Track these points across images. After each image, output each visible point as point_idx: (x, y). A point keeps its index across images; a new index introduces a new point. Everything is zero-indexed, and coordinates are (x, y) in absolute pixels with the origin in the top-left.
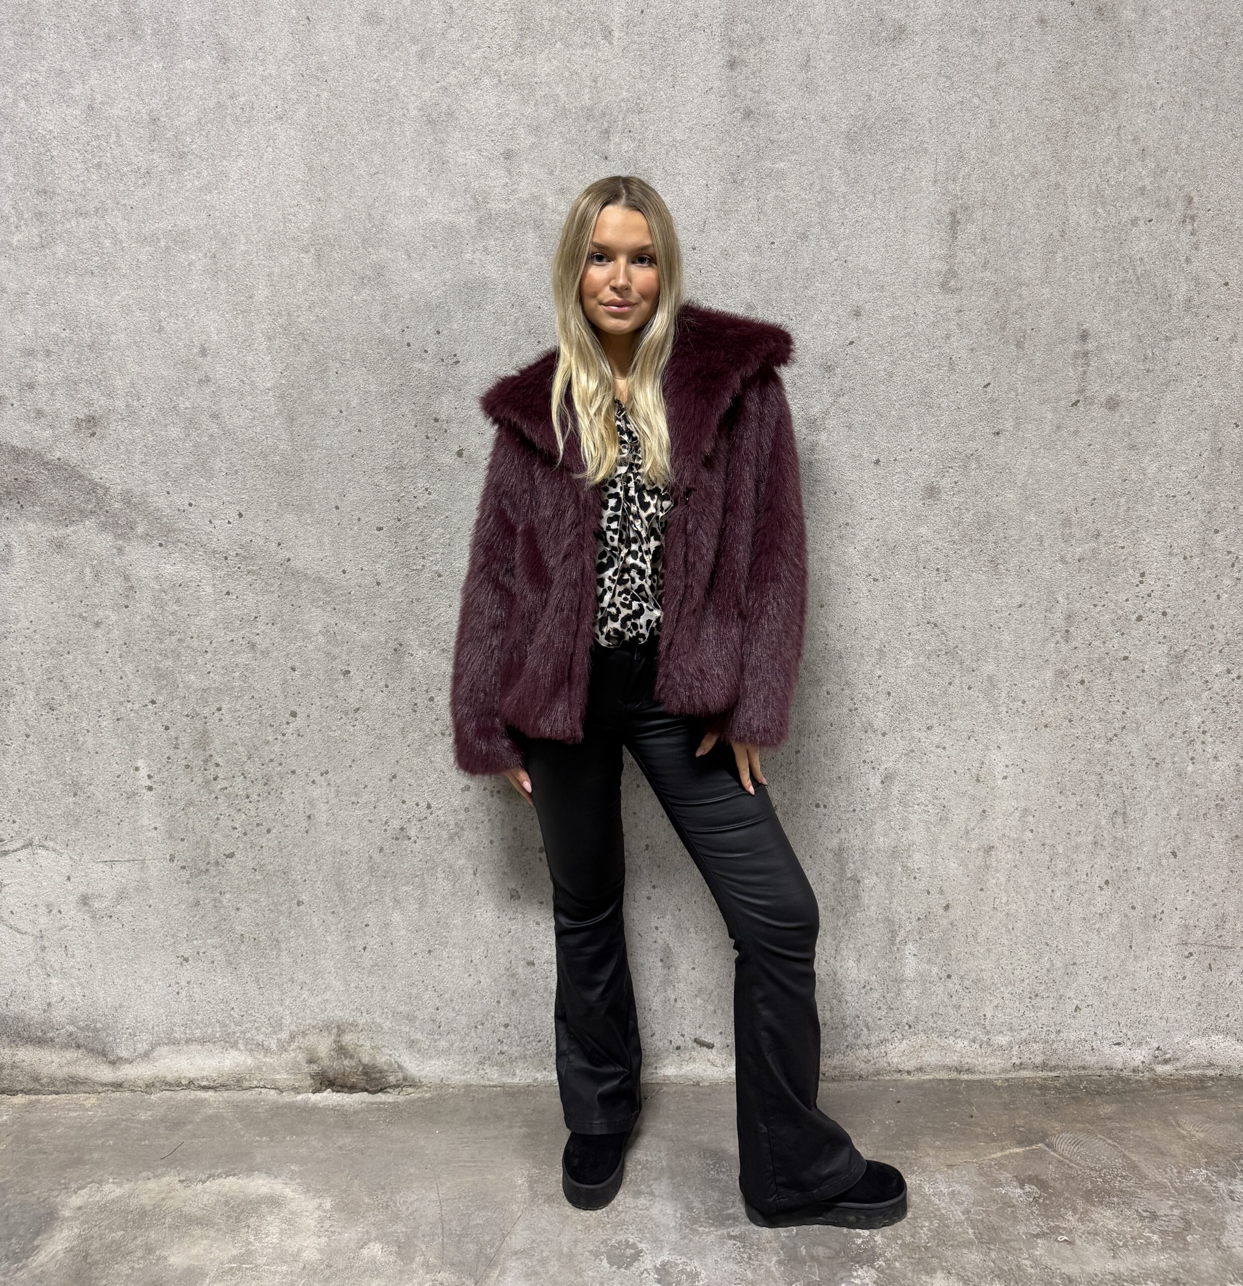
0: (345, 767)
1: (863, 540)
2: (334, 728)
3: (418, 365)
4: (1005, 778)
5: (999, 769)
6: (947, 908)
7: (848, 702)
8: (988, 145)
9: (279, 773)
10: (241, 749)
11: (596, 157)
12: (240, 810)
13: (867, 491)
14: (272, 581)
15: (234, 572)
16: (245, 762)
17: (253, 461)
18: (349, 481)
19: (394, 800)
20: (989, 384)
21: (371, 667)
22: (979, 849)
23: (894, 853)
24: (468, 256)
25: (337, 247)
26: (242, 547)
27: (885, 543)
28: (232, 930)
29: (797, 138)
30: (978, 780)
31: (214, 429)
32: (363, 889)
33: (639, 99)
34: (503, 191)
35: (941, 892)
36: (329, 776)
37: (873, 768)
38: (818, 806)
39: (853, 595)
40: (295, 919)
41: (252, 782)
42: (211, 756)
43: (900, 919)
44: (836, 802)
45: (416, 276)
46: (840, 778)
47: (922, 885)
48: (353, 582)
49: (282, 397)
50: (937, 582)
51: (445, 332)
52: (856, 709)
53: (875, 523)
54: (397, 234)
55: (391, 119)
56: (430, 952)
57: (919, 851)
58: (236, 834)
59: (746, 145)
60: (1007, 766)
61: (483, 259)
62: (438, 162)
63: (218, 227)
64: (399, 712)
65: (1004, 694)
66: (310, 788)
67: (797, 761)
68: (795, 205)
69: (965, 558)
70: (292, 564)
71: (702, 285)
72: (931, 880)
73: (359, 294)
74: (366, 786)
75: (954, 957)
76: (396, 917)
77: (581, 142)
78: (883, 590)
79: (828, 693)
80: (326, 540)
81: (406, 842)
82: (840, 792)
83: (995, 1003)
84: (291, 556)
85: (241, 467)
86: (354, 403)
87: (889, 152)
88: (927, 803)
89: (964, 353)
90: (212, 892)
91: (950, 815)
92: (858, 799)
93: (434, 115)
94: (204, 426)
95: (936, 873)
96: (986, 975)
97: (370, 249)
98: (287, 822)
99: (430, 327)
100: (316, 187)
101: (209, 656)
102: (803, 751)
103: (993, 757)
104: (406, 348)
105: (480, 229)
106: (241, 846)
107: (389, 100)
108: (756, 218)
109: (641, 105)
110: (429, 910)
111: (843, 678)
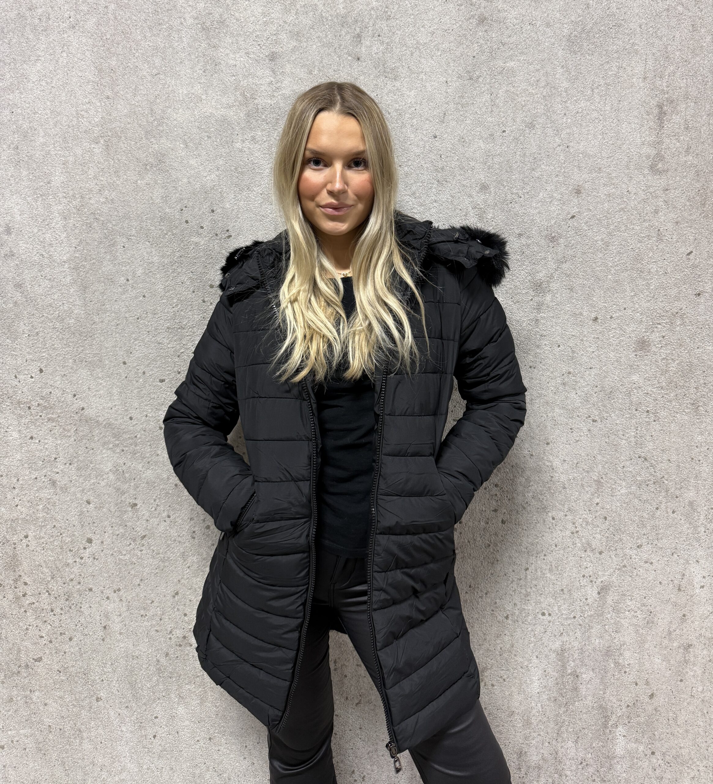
0: (134, 585)
1: (584, 387)
2: (124, 553)
3: (195, 239)
4: (702, 587)
5: (698, 580)
6: (652, 696)
7: (570, 526)
8: (691, 46)
9: (79, 590)
10: (45, 570)
11: (350, 58)
12: (45, 621)
13: (587, 344)
14: (69, 427)
15: (36, 420)
16: (49, 582)
17: (51, 324)
18: (135, 340)
19: (177, 613)
20: (692, 252)
21: (155, 500)
22: (679, 647)
23: (608, 653)
24: (238, 145)
25: (123, 138)
26: (42, 398)
27: (603, 389)
28: (41, 722)
29: (525, 41)
30: (679, 590)
31: (18, 296)
32: (152, 687)
33: (387, 8)
34: (268, 89)
35: (647, 683)
36: (121, 593)
37: (591, 581)
38: (543, 614)
39: (575, 434)
40: (95, 713)
41: (56, 598)
42: (20, 576)
43: (612, 706)
44: (559, 610)
45: (193, 162)
46: (562, 590)
47: (631, 678)
48: (138, 428)
49: (76, 268)
50: (647, 422)
51: (219, 210)
52: (577, 532)
53: (594, 371)
54: (175, 126)
55: (171, 28)
56: (210, 739)
57: (629, 649)
58: (43, 641)
59: (481, 46)
60: (704, 577)
61: (251, 147)
62: (211, 64)
63: (20, 122)
64: (180, 539)
65: (702, 517)
66: (105, 603)
67: (526, 576)
68: (524, 99)
69: (670, 401)
70: (86, 412)
71: (442, 169)
72: (638, 674)
73: (143, 179)
74: (153, 602)
75: (657, 737)
76: (181, 710)
77: (336, 45)
78: (601, 429)
79: (553, 519)
80: (115, 391)
81: (188, 648)
82: (562, 602)
83: (692, 775)
84: (85, 406)
85: (41, 329)
86: (140, 272)
87: (604, 53)
88: (636, 609)
89: (670, 226)
90: (23, 690)
91: (656, 619)
92: (578, 608)
93: (208, 24)
94: (9, 295)
95: (643, 668)
96: (684, 752)
97: (152, 140)
98: (86, 631)
99: (206, 207)
100: (105, 86)
101: (16, 491)
102: (532, 568)
103: (692, 570)
104: (185, 225)
105: (249, 122)
106: (47, 652)
107: (168, 10)
108: (490, 110)
109: (389, 13)
110: (210, 705)
111: (566, 506)
